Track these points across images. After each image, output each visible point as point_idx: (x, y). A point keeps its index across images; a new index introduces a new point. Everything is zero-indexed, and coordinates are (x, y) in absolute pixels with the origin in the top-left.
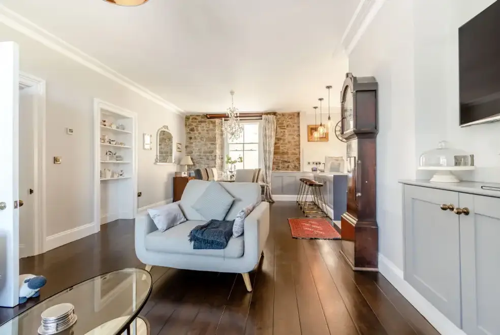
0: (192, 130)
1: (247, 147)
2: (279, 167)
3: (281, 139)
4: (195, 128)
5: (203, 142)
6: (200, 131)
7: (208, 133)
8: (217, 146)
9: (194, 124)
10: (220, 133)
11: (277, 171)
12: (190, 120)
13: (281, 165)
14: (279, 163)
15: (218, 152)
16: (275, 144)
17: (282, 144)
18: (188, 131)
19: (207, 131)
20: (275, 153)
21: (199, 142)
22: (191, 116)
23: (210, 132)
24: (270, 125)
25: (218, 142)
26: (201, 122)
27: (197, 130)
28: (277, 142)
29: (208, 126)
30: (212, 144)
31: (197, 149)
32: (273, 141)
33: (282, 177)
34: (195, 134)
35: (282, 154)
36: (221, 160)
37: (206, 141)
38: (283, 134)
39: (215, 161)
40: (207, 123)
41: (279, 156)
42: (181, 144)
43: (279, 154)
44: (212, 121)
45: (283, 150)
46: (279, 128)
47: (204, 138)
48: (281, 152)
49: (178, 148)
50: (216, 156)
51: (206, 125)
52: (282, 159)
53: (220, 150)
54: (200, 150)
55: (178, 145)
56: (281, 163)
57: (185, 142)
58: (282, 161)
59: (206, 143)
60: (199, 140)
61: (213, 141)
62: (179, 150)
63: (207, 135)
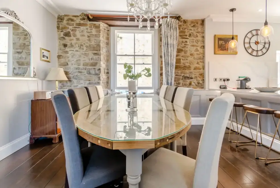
0: (67, 35)
2: (179, 83)
3: (182, 50)
4: (71, 32)
5: (82, 52)
8: (102, 57)
9: (71, 27)
10: (106, 41)
12: (65, 21)
13: (181, 82)
14: (179, 79)
15: (103, 65)
16: (177, 56)
17: (183, 57)
18: (62, 36)
19: (88, 37)
20: (176, 67)
21: (77, 51)
22: (66, 16)
23: (92, 38)
25: (103, 51)
26: (80, 25)
27: (75, 35)
28: (179, 54)
29: (89, 30)
30: (95, 54)
31: (75, 60)
32: (175, 52)
34: (72, 40)
35: (183, 69)
36: (107, 75)
37: (86, 49)
38: (185, 45)
39: (99, 76)
40: (88, 27)
41: (181, 71)
42: (49, 51)
43: (179, 69)
44: (95, 24)
45: (185, 63)
46: (180, 37)
47: (84, 46)
48: (183, 65)
49: (44, 56)
50: (100, 69)
51: (87, 29)
52: (183, 75)
53: (106, 63)
54: (79, 62)
55: (43, 51)
56: (182, 79)
57: (56, 50)
58: (183, 77)
59: (87, 53)
60: (77, 49)
61: (97, 50)
62: (45, 59)
63: (89, 42)
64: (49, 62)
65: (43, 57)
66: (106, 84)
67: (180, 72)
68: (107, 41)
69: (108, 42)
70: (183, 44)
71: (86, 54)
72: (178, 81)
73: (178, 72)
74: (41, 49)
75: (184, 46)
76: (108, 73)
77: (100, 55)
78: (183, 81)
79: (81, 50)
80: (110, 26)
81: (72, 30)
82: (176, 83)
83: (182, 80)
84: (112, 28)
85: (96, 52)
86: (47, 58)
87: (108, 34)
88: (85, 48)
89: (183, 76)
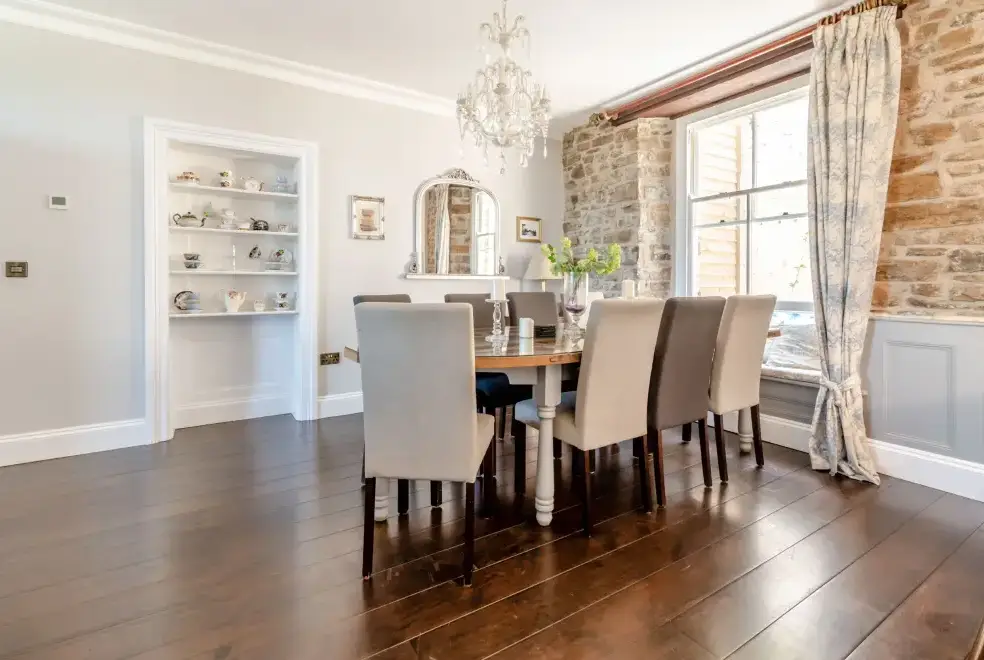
0: (578, 174)
1: (763, 204)
2: (926, 291)
3: (950, 129)
4: (585, 166)
5: (603, 207)
6: (596, 172)
7: (616, 175)
8: (644, 217)
9: (584, 154)
10: (658, 165)
11: (921, 315)
12: (575, 144)
13: (945, 282)
14: (929, 270)
15: (647, 236)
16: (899, 165)
17: (950, 159)
18: (571, 179)
19: (615, 167)
20: (891, 219)
21: (593, 208)
22: (575, 130)
23: (621, 170)
24: (855, 67)
25: (649, 199)
26: (599, 142)
27: (590, 171)
28: (912, 150)
29: (616, 150)
30: (628, 208)
31: (591, 229)
32: (879, 151)
33: (950, 349)
34: (586, 184)
35: (953, 217)
36: (661, 265)
37: (610, 201)
38: (966, 97)
39: (634, 267)
40: (613, 143)
41: (940, 230)
42: (538, 220)
43: (931, 219)
44: (626, 130)
45: (965, 191)
46: (939, 69)
47: (607, 192)
48: (952, 203)
49: (525, 232)
50: (636, 249)
51: (612, 148)
52: (952, 248)
53: (658, 229)
54: (597, 235)
55: (523, 222)
56: (951, 269)
57: (559, 214)
58: (951, 258)
59: (612, 208)
60: (594, 202)
61: (631, 199)
62: (529, 236)
63: (614, 180)
64: (538, 241)
65: (524, 234)
66: (660, 290)
67: (934, 234)
68: (662, 165)
69: (667, 166)
70: (958, 99)
71: (609, 212)
72: (919, 280)
73: (924, 236)
74: (519, 219)
75: (966, 106)
76: (666, 257)
77: (639, 210)
78: (956, 278)
79: (602, 205)
80: (673, 116)
81: (586, 161)
82: (913, 287)
83: (953, 275)
84: (678, 120)
85: (628, 203)
86: (534, 233)
87: (667, 145)
88: (608, 197)
89: (956, 254)
